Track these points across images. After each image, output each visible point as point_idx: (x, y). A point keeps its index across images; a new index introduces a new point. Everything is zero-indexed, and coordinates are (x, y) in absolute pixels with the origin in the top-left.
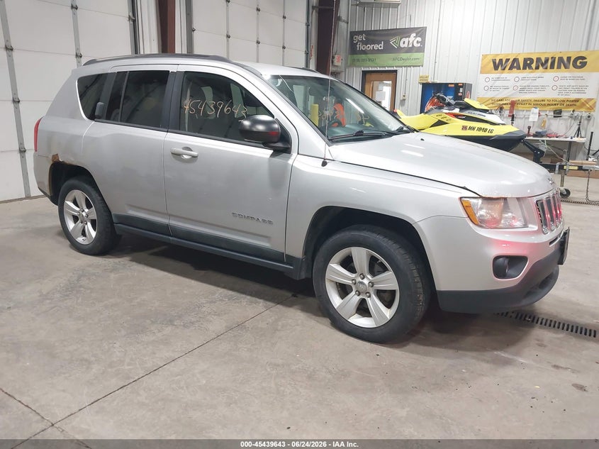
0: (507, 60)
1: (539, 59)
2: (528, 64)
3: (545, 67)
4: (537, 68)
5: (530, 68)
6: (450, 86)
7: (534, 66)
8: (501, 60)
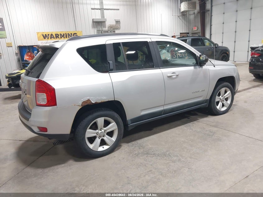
0: (48, 35)
1: (61, 34)
2: (57, 36)
3: (64, 37)
4: (61, 38)
5: (59, 38)
6: (34, 46)
7: (59, 37)
8: (46, 35)
